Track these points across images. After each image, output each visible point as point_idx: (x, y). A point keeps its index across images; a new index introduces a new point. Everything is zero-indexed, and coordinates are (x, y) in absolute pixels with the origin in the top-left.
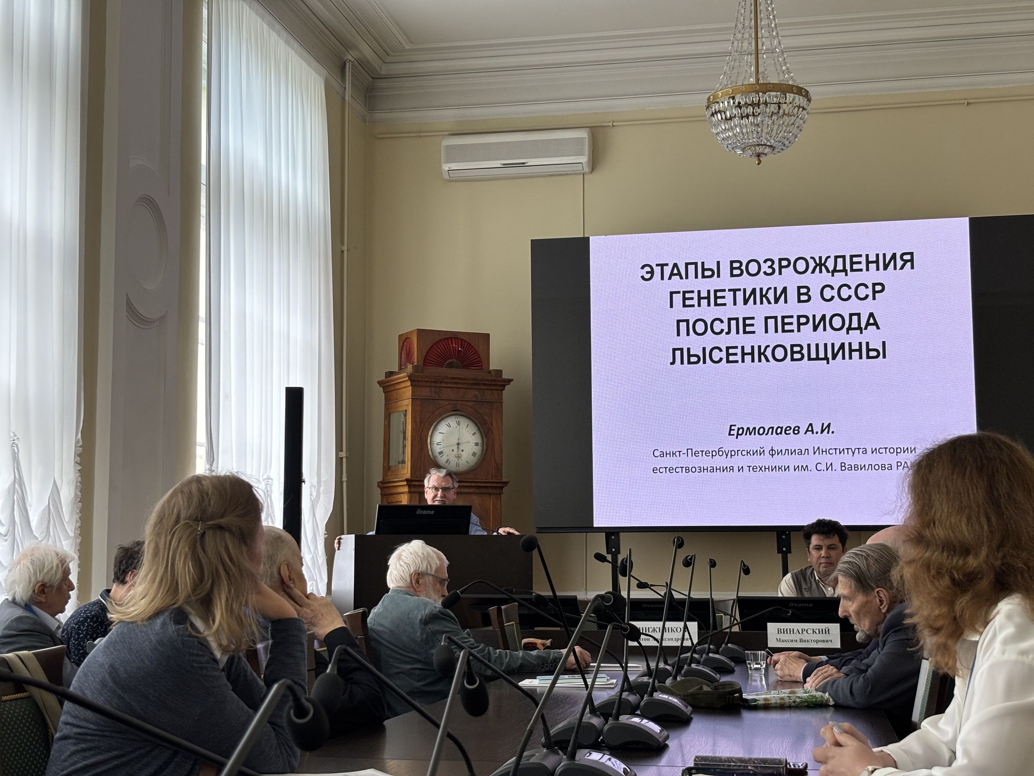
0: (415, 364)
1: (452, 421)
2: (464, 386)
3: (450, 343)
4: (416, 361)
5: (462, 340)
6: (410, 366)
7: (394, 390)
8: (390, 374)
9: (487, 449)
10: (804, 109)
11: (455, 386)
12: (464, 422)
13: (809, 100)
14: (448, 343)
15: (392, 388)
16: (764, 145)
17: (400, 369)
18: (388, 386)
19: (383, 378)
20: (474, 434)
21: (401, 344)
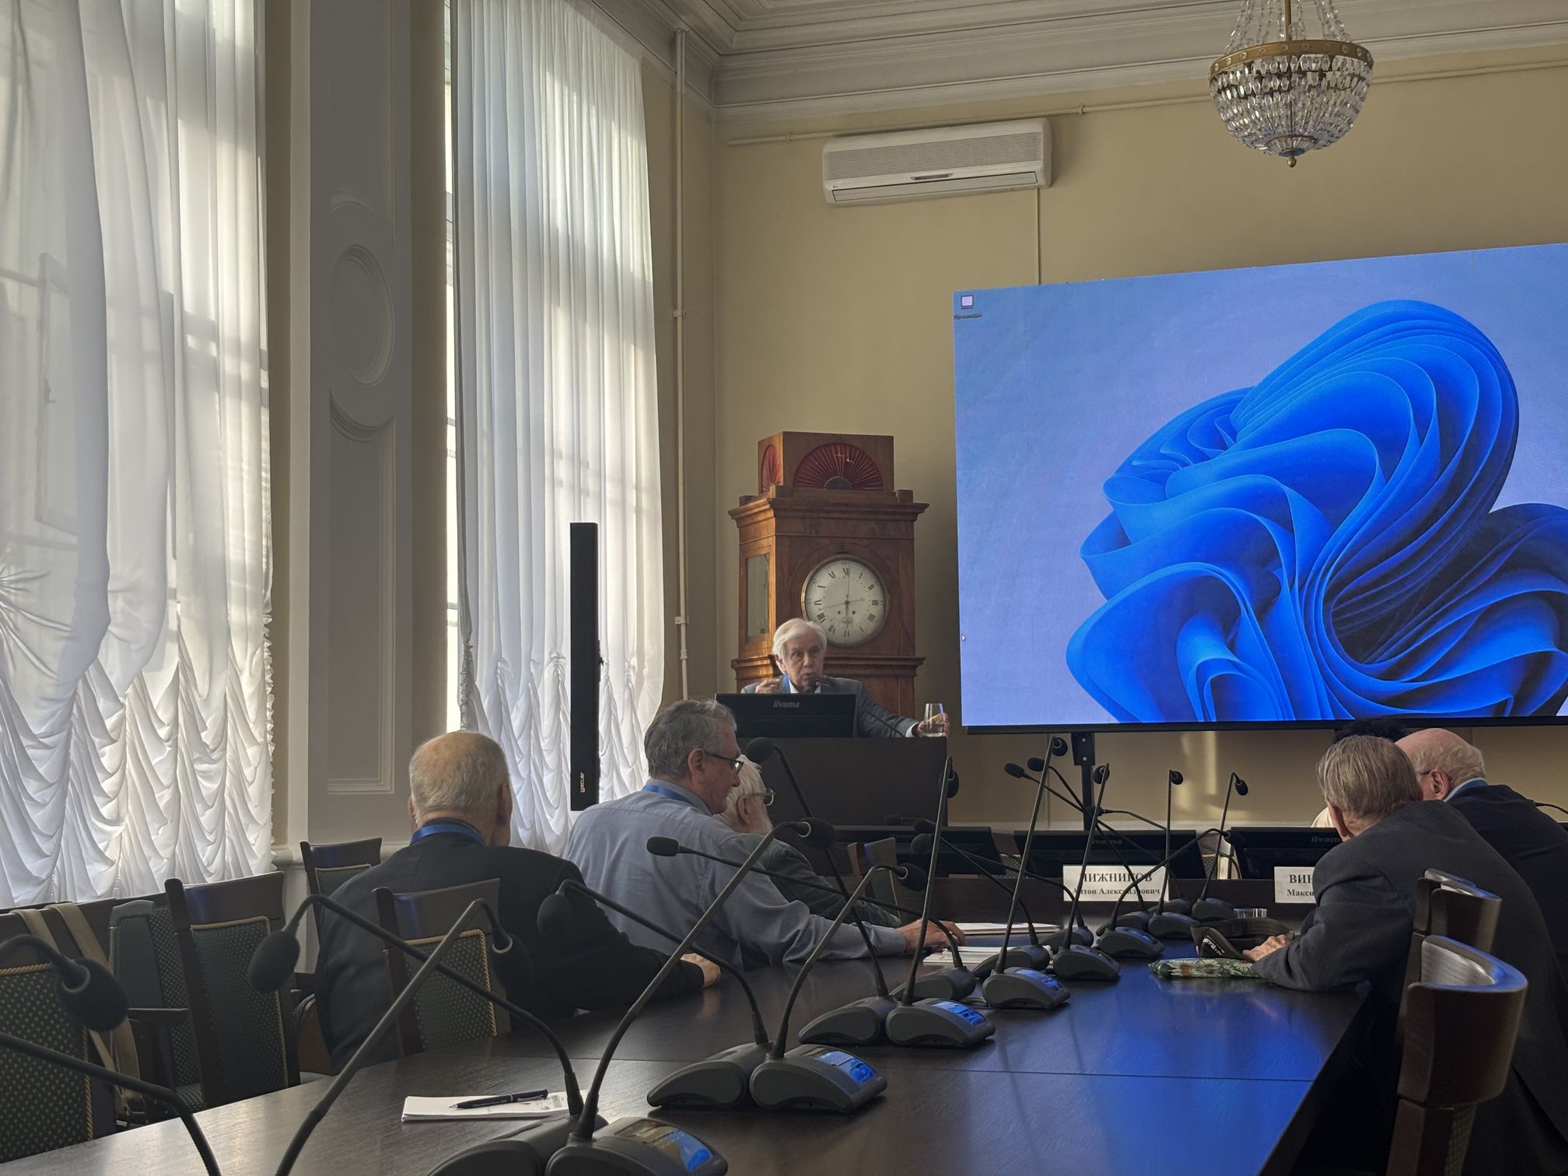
0: (781, 484)
1: (837, 569)
2: (855, 516)
3: (834, 453)
4: (782, 480)
5: (851, 446)
6: (773, 488)
7: (751, 524)
8: (747, 499)
9: (890, 610)
10: (1361, 79)
11: (841, 515)
12: (856, 569)
13: (1370, 65)
14: (831, 451)
15: (749, 521)
16: (1299, 136)
17: (761, 492)
18: (744, 520)
19: (736, 505)
20: (871, 588)
21: (762, 456)
